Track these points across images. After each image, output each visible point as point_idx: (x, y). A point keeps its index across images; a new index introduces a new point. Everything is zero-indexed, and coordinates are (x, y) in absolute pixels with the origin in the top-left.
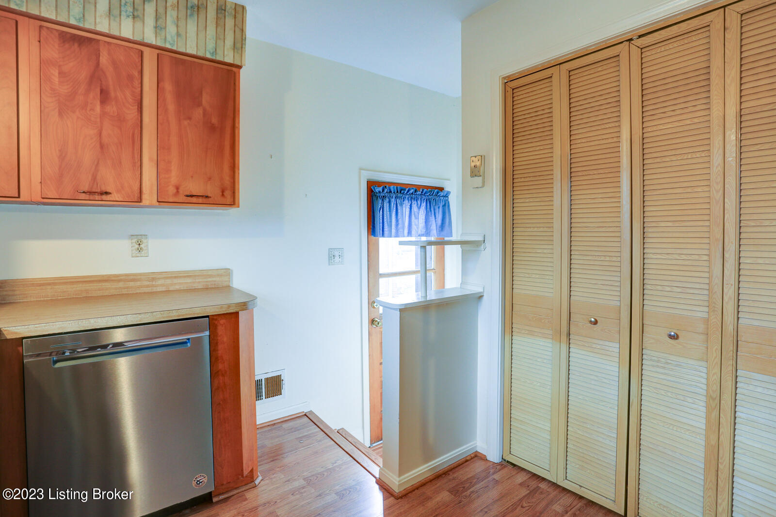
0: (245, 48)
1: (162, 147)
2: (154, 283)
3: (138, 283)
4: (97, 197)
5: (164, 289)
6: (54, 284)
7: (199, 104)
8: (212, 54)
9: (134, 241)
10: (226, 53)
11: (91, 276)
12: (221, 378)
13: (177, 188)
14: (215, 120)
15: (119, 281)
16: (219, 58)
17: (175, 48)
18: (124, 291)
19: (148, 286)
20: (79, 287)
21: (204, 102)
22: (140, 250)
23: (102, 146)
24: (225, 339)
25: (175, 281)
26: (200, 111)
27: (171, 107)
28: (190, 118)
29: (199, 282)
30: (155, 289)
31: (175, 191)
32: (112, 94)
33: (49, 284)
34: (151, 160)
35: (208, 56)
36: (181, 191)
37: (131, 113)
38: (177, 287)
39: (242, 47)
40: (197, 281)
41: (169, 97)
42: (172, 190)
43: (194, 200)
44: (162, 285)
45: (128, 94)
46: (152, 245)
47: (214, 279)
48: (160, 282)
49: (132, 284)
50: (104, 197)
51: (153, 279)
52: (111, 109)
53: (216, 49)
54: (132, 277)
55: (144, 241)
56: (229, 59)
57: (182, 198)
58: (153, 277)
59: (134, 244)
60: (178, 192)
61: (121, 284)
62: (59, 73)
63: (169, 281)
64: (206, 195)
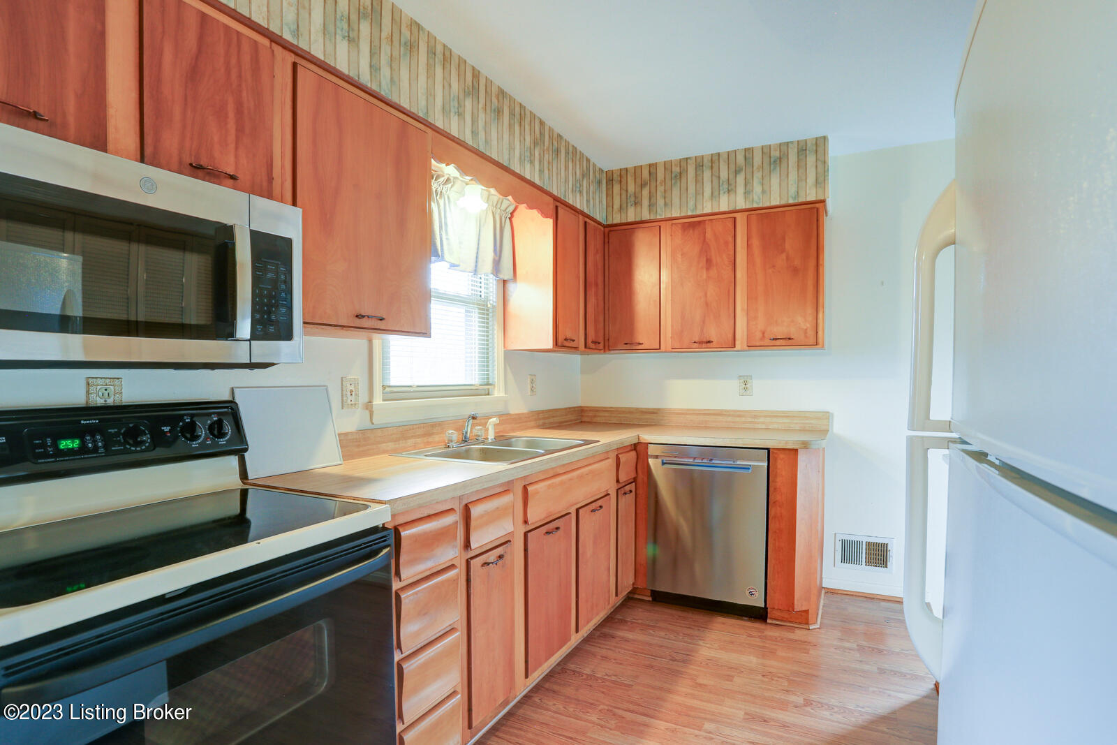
0: (828, 179)
1: (751, 298)
2: (756, 420)
3: (743, 419)
4: (704, 346)
5: (764, 426)
6: (687, 414)
7: (783, 251)
8: (794, 198)
9: (741, 381)
10: (808, 192)
11: (708, 410)
12: (778, 508)
13: (763, 333)
14: (797, 262)
15: (729, 415)
16: (801, 199)
17: (761, 205)
18: (732, 425)
19: (750, 423)
20: (702, 418)
21: (788, 246)
22: (746, 389)
23: (707, 304)
24: (784, 473)
25: (774, 420)
26: (784, 256)
27: (758, 260)
28: (774, 266)
29: (796, 423)
30: (757, 426)
31: (761, 335)
32: (714, 261)
33: (683, 414)
34: (743, 309)
35: (791, 201)
36: (766, 335)
37: (727, 273)
38: (776, 426)
39: (825, 180)
40: (795, 421)
41: (757, 251)
42: (759, 335)
43: (778, 342)
44: (763, 423)
45: (725, 257)
46: (756, 384)
47: (812, 422)
48: (761, 420)
49: (738, 419)
50: (709, 345)
51: (755, 417)
52: (713, 272)
53: (798, 193)
54: (738, 413)
55: (750, 381)
56: (811, 197)
57: (767, 342)
58: (755, 415)
59: (742, 384)
60: (764, 336)
61: (730, 419)
62: (682, 255)
63: (768, 420)
64: (789, 337)
